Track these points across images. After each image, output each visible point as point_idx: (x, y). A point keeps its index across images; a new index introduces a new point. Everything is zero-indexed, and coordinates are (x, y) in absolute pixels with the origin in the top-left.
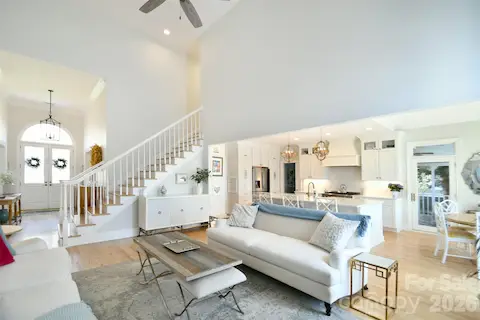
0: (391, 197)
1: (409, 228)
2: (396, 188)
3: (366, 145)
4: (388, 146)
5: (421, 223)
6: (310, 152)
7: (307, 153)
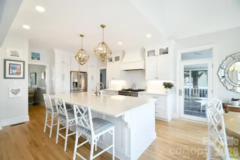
0: (164, 93)
1: (177, 116)
2: (168, 86)
3: (149, 52)
4: (164, 53)
5: (186, 113)
6: (113, 60)
7: (111, 60)
